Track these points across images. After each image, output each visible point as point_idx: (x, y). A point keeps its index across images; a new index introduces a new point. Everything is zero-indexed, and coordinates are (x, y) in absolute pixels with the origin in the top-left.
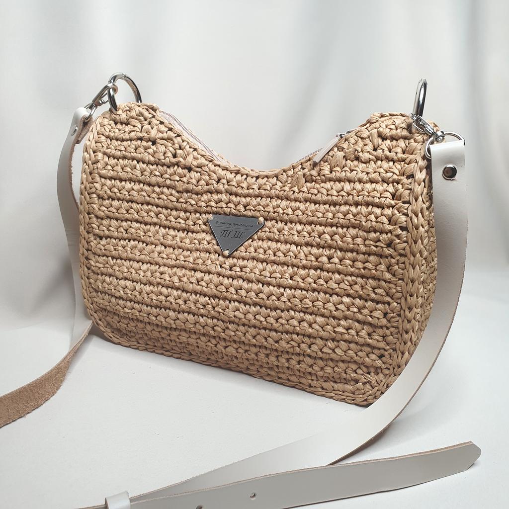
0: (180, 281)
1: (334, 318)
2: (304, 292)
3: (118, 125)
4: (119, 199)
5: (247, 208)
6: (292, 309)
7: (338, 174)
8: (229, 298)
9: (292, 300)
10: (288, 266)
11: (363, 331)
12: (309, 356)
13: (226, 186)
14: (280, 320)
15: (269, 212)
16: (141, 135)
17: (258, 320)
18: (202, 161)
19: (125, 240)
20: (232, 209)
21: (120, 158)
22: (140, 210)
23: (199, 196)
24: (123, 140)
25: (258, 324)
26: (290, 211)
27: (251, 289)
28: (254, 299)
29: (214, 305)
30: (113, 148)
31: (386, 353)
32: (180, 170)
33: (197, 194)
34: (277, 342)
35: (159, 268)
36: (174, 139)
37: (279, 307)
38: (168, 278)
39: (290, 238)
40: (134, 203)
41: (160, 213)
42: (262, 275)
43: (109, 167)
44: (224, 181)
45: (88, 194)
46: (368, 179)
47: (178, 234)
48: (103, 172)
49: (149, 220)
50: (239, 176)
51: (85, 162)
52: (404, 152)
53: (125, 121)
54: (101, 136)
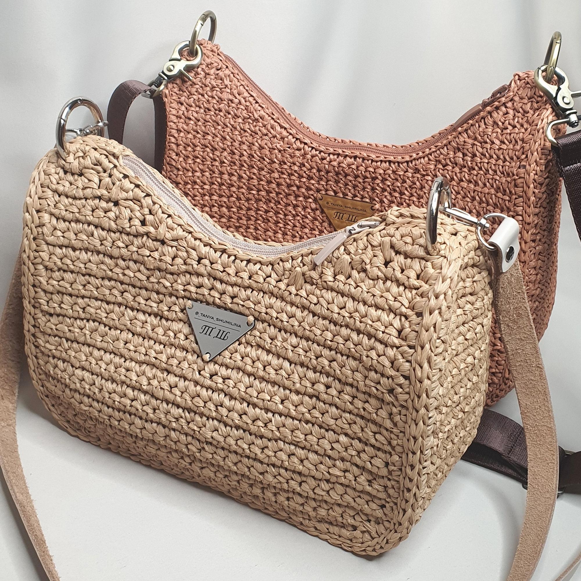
0: (149, 384)
1: (329, 457)
2: (296, 422)
3: (68, 174)
4: (72, 272)
5: (235, 300)
6: (280, 439)
8: (207, 415)
9: (281, 429)
10: (279, 386)
11: (362, 476)
12: (300, 495)
13: (209, 269)
14: (266, 451)
15: (260, 313)
16: (99, 194)
17: (240, 447)
18: (180, 232)
19: (82, 319)
20: (216, 299)
21: (72, 221)
22: (99, 286)
23: (175, 277)
24: (75, 198)
25: (240, 451)
26: (285, 317)
27: (234, 409)
28: (237, 422)
29: (189, 420)
30: (62, 207)
31: (387, 505)
32: (150, 243)
33: (172, 274)
34: (262, 474)
35: (125, 362)
36: (142, 200)
37: (265, 435)
38: (134, 378)
39: (282, 352)
40: (92, 278)
41: (126, 292)
42: (247, 393)
43: (59, 233)
44: (206, 262)
45: (33, 264)
46: (373, 302)
47: (149, 320)
48: (50, 239)
49: (112, 299)
50: (225, 256)
51: (27, 225)
52: (418, 277)
53: (77, 171)
54: (46, 189)
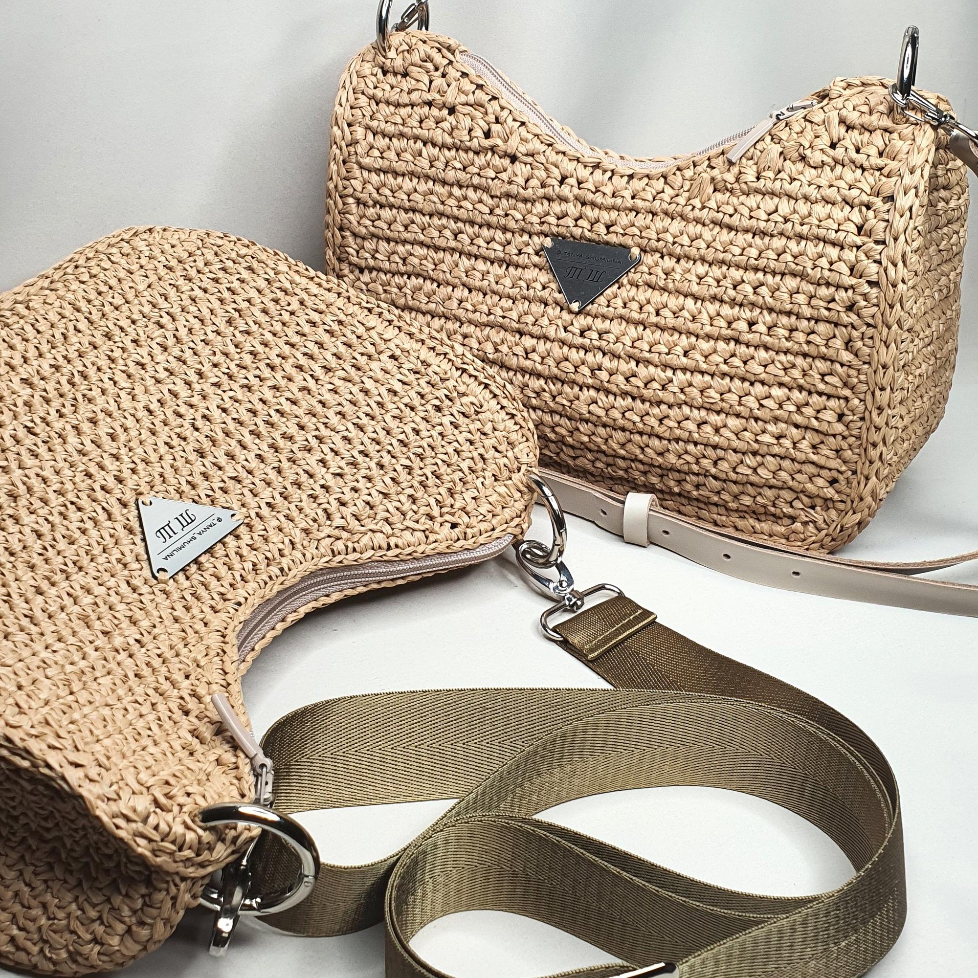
0: (497, 350)
1: (757, 419)
2: (707, 378)
3: (388, 75)
4: (391, 207)
5: (612, 229)
6: (686, 403)
7: (769, 185)
8: (580, 383)
9: (686, 390)
10: (681, 333)
11: (804, 441)
12: (715, 478)
13: (576, 191)
14: (666, 421)
15: (650, 239)
16: (430, 99)
17: (629, 420)
18: (535, 144)
19: (402, 275)
20: (586, 231)
21: (393, 136)
22: (427, 225)
23: (529, 205)
24: (398, 105)
25: (629, 425)
26: (685, 240)
27: (617, 370)
28: (623, 387)
29: (555, 393)
30: (382, 118)
31: (841, 478)
32: (497, 161)
33: (525, 201)
34: (661, 454)
35: (460, 327)
36: (487, 105)
37: (665, 400)
38: (475, 345)
39: (684, 287)
40: (417, 214)
41: (461, 232)
42: (635, 347)
43: (376, 153)
44: (572, 181)
45: (341, 197)
46: (819, 196)
47: (491, 269)
48: (366, 161)
49: (442, 242)
50: (598, 173)
51: (336, 143)
52: (881, 154)
53: (402, 70)
54: (360, 96)
